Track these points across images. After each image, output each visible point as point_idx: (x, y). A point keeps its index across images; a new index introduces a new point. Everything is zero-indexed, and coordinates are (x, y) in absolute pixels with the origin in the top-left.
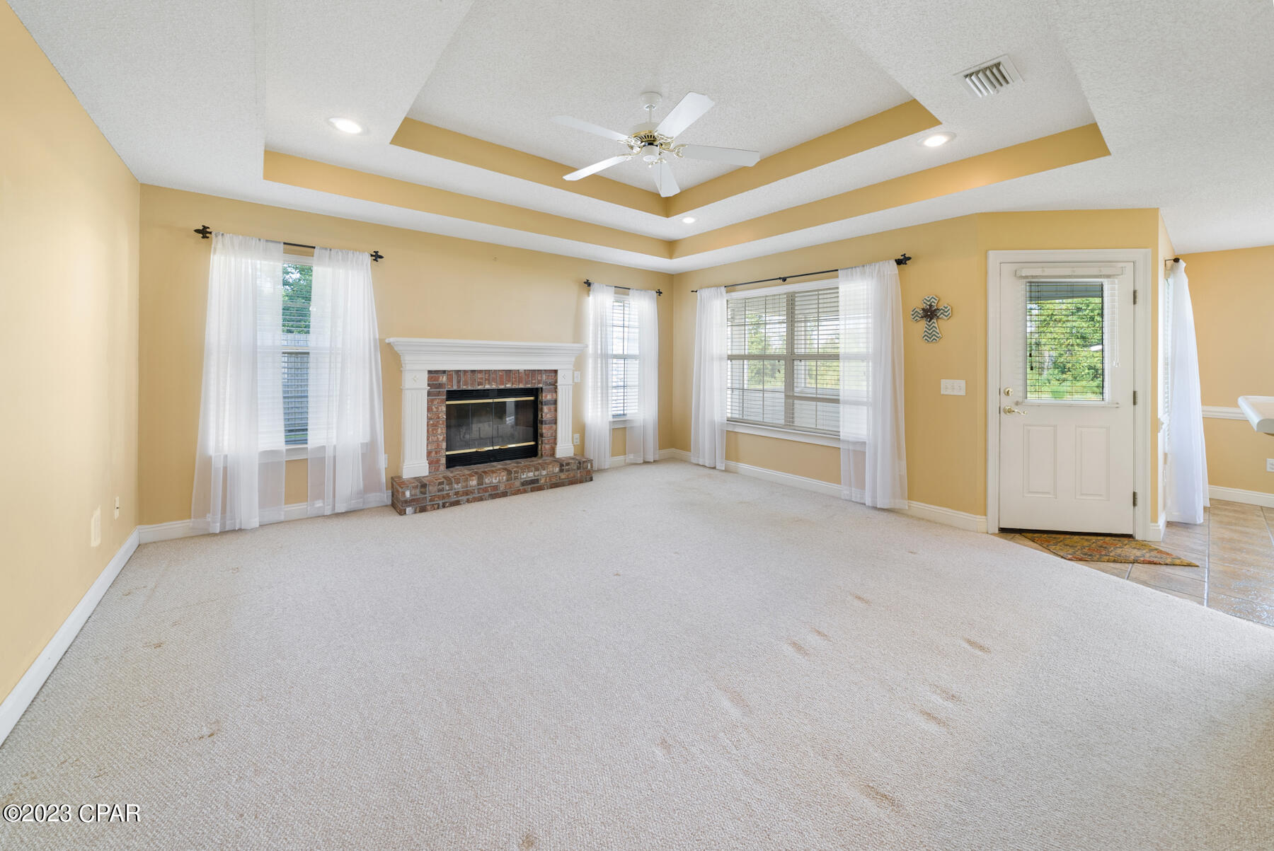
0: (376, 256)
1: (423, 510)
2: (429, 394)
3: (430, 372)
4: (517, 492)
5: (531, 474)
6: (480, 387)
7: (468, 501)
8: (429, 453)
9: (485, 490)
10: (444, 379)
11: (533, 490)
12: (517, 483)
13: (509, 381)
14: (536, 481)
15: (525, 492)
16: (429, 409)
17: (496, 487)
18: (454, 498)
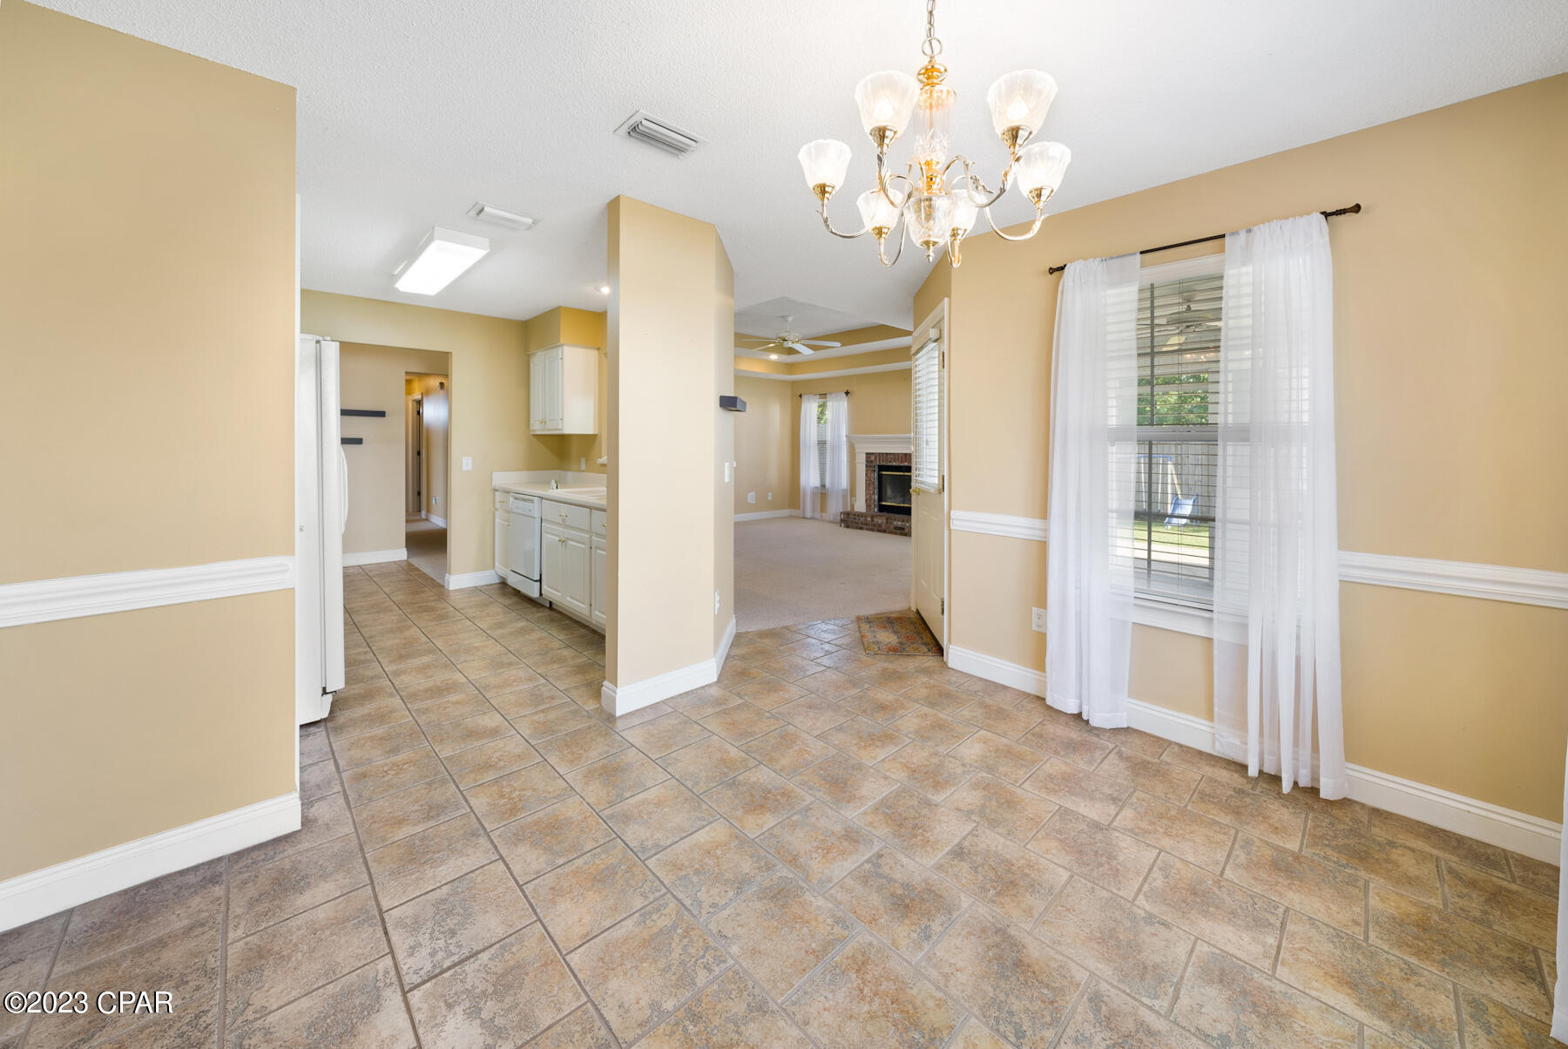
0: (847, 393)
1: (848, 527)
2: (867, 466)
3: (867, 454)
4: (891, 533)
5: (899, 523)
6: (890, 464)
7: (867, 529)
8: (866, 500)
9: (875, 525)
10: (873, 458)
11: (901, 534)
12: (892, 527)
13: (906, 461)
14: (903, 529)
15: (896, 534)
16: (866, 475)
17: (880, 526)
18: (860, 526)
